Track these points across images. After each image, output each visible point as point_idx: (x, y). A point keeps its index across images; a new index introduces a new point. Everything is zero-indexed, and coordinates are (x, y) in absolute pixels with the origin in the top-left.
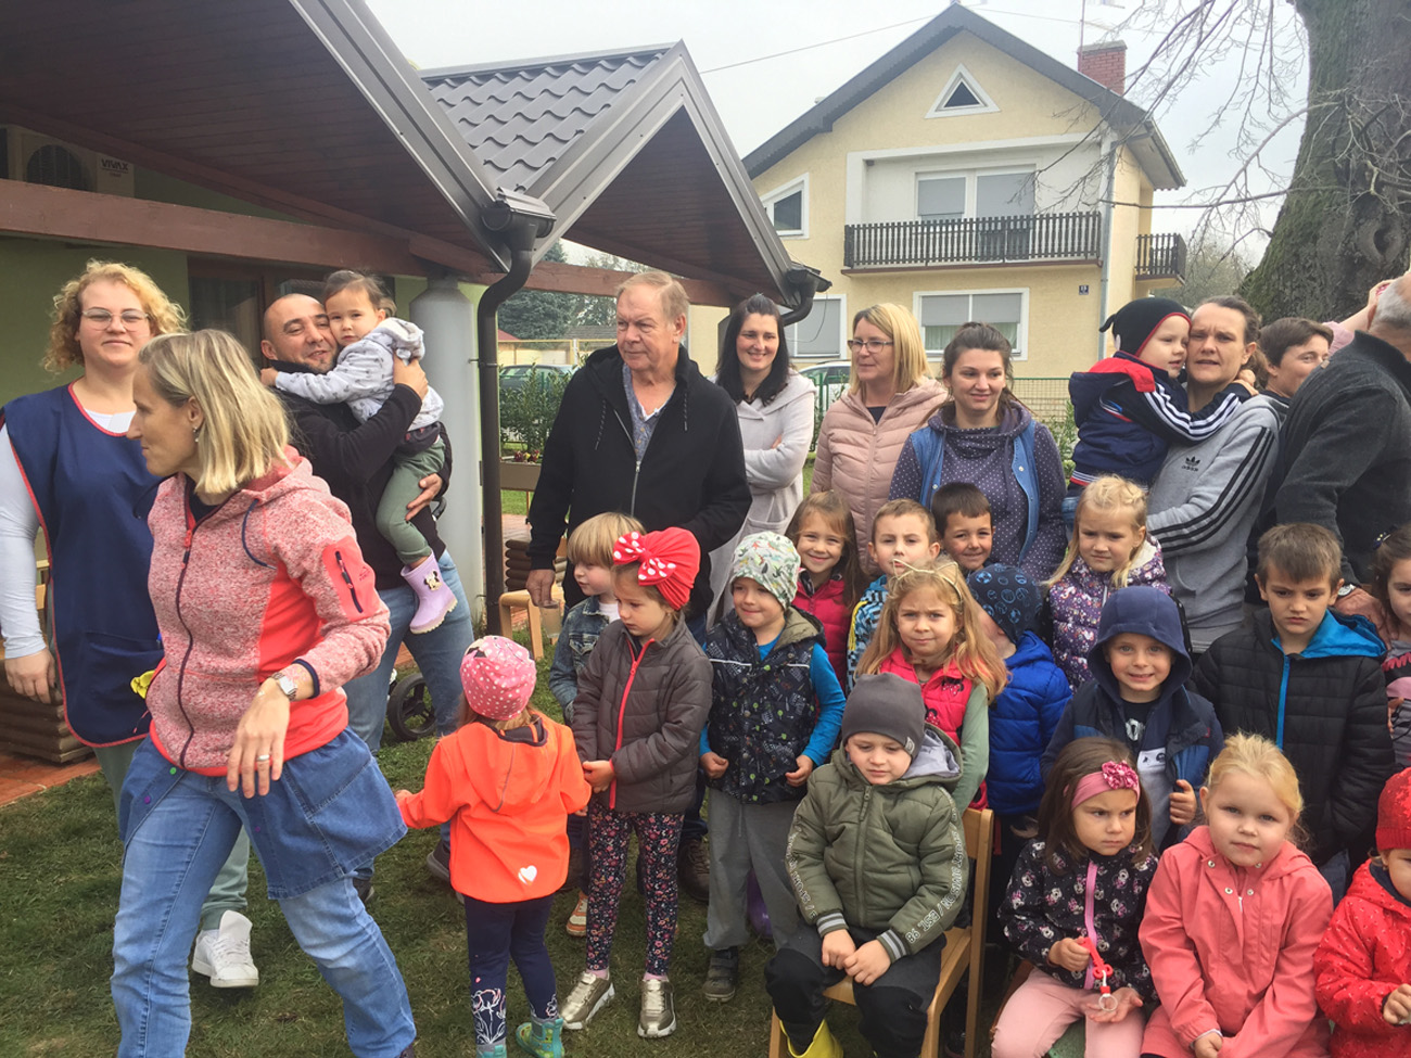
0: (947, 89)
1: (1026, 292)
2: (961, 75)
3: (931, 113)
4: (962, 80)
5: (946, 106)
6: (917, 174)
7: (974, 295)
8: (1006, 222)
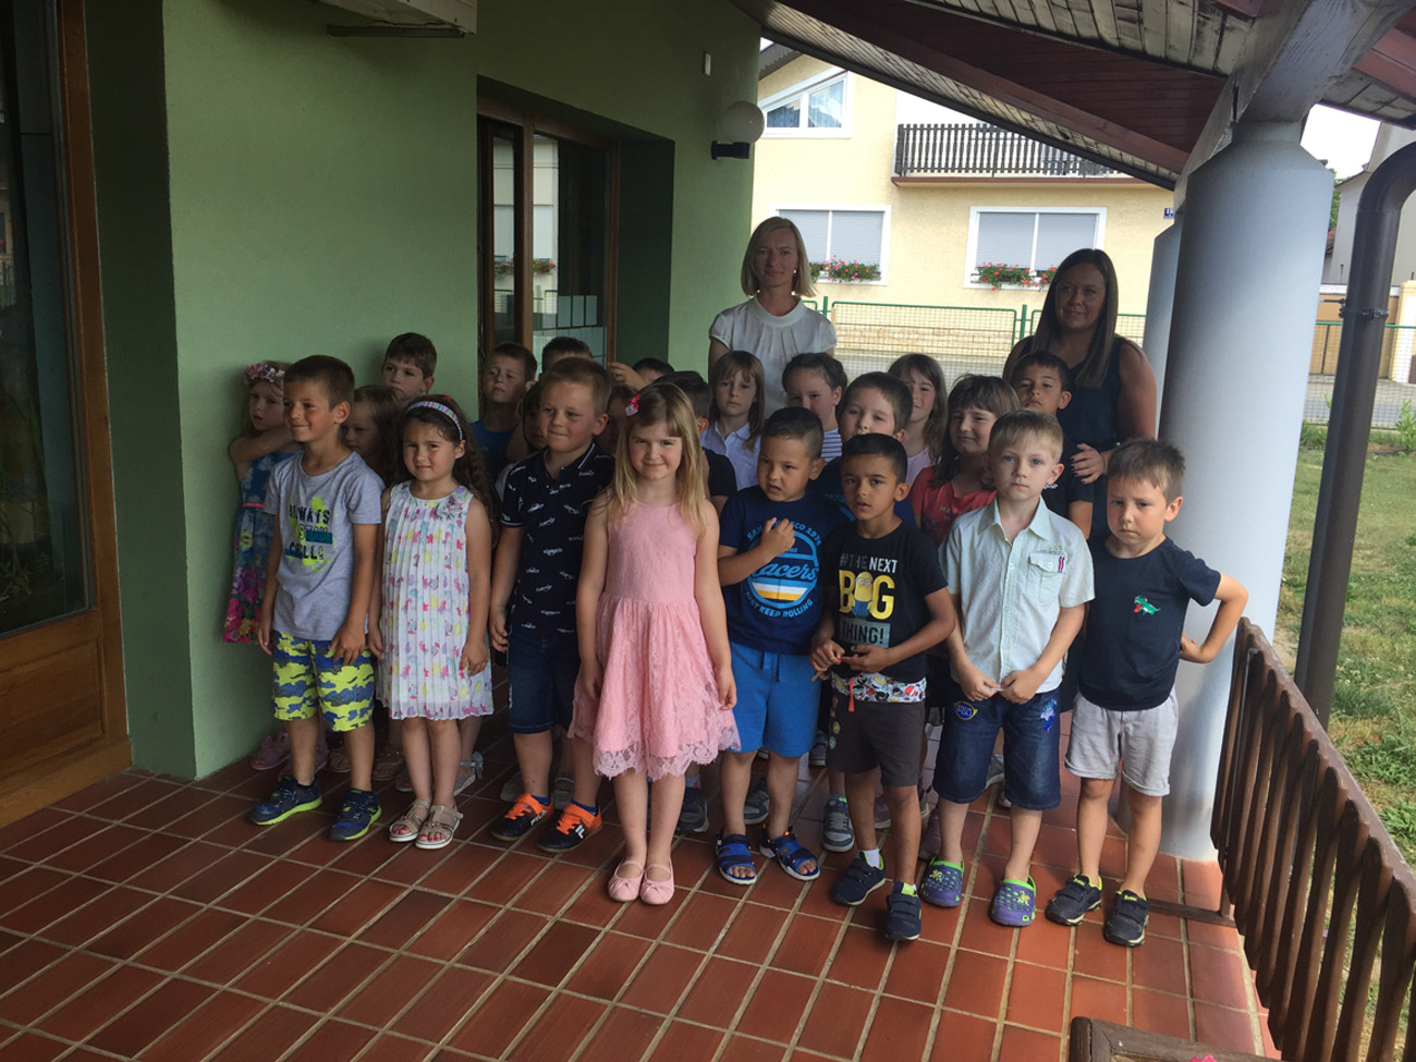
1: (1102, 212)
7: (1041, 214)
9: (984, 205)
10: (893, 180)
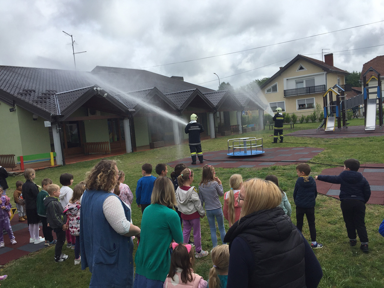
0: (299, 67)
1: (314, 98)
2: (301, 65)
3: (297, 71)
5: (299, 70)
6: (295, 81)
7: (306, 99)
8: (309, 88)
9: (298, 99)
10: (284, 97)
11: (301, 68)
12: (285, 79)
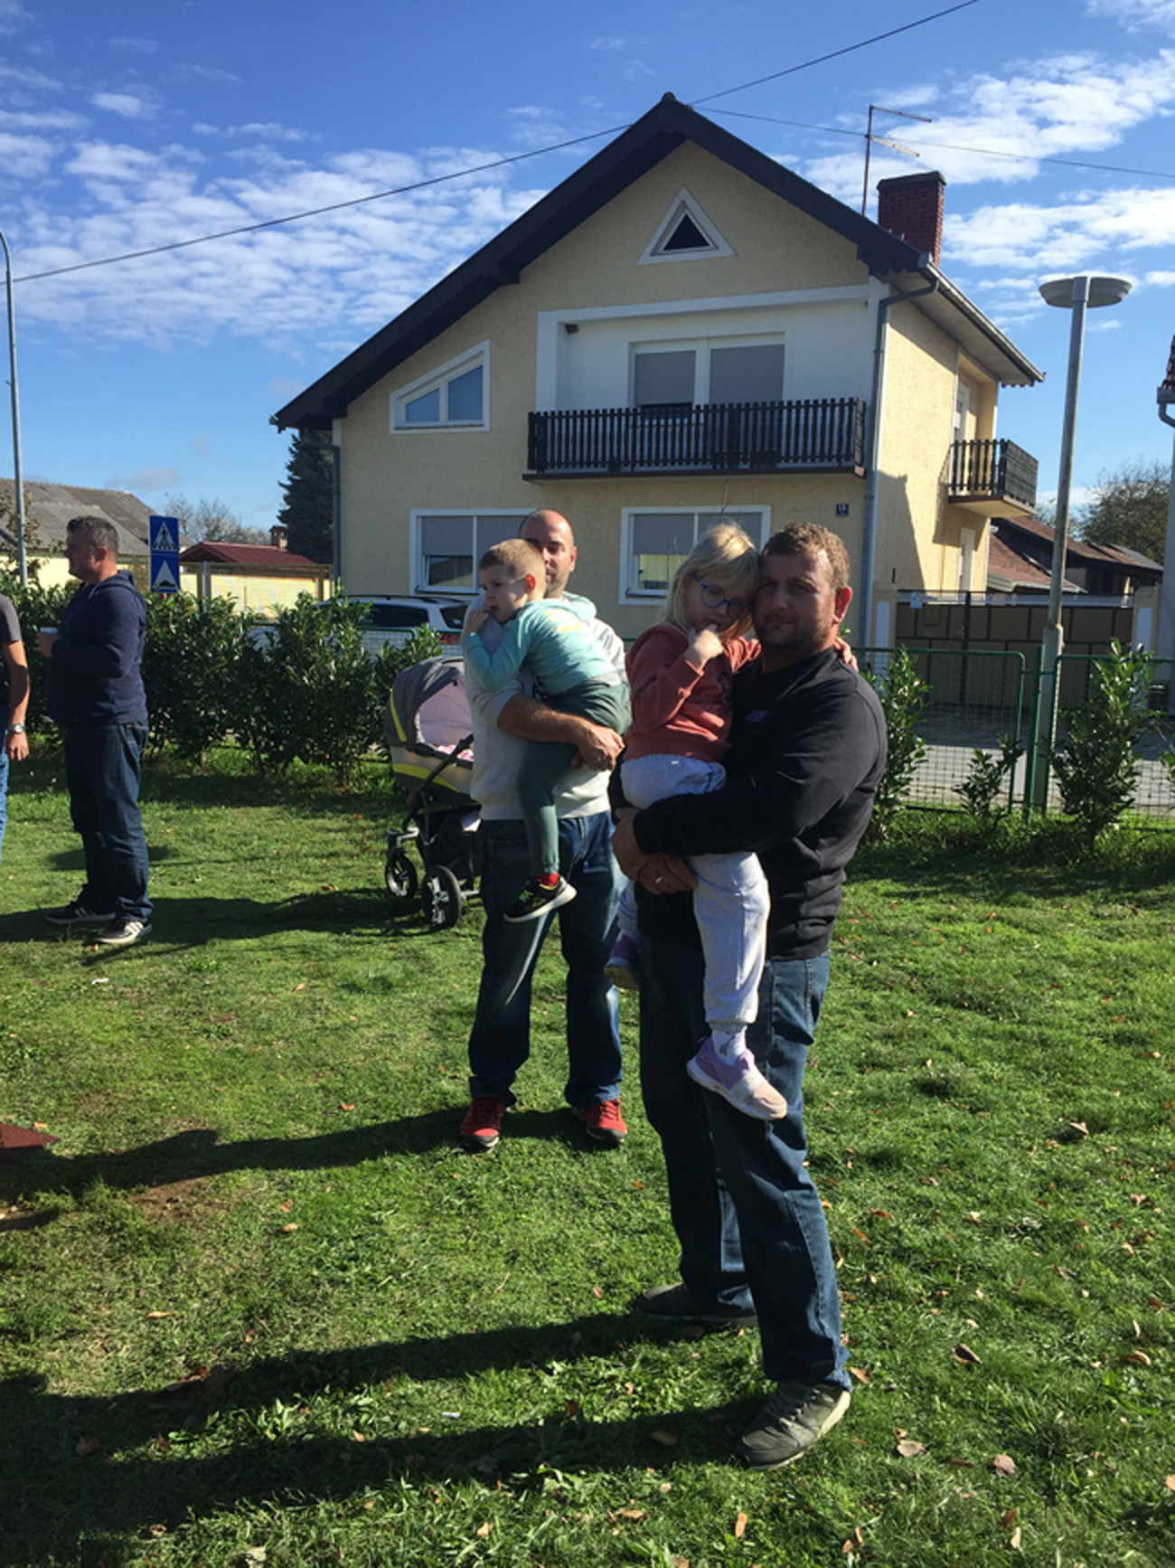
0: (665, 226)
1: (766, 510)
2: (684, 204)
3: (646, 259)
4: (687, 212)
5: (668, 247)
6: (632, 344)
7: (701, 515)
8: (734, 411)
9: (636, 505)
10: (526, 477)
11: (687, 236)
12: (548, 325)
